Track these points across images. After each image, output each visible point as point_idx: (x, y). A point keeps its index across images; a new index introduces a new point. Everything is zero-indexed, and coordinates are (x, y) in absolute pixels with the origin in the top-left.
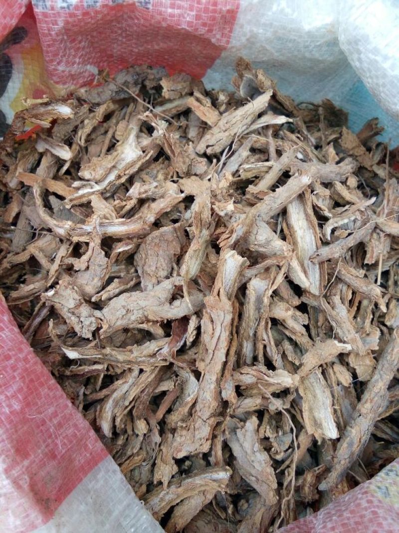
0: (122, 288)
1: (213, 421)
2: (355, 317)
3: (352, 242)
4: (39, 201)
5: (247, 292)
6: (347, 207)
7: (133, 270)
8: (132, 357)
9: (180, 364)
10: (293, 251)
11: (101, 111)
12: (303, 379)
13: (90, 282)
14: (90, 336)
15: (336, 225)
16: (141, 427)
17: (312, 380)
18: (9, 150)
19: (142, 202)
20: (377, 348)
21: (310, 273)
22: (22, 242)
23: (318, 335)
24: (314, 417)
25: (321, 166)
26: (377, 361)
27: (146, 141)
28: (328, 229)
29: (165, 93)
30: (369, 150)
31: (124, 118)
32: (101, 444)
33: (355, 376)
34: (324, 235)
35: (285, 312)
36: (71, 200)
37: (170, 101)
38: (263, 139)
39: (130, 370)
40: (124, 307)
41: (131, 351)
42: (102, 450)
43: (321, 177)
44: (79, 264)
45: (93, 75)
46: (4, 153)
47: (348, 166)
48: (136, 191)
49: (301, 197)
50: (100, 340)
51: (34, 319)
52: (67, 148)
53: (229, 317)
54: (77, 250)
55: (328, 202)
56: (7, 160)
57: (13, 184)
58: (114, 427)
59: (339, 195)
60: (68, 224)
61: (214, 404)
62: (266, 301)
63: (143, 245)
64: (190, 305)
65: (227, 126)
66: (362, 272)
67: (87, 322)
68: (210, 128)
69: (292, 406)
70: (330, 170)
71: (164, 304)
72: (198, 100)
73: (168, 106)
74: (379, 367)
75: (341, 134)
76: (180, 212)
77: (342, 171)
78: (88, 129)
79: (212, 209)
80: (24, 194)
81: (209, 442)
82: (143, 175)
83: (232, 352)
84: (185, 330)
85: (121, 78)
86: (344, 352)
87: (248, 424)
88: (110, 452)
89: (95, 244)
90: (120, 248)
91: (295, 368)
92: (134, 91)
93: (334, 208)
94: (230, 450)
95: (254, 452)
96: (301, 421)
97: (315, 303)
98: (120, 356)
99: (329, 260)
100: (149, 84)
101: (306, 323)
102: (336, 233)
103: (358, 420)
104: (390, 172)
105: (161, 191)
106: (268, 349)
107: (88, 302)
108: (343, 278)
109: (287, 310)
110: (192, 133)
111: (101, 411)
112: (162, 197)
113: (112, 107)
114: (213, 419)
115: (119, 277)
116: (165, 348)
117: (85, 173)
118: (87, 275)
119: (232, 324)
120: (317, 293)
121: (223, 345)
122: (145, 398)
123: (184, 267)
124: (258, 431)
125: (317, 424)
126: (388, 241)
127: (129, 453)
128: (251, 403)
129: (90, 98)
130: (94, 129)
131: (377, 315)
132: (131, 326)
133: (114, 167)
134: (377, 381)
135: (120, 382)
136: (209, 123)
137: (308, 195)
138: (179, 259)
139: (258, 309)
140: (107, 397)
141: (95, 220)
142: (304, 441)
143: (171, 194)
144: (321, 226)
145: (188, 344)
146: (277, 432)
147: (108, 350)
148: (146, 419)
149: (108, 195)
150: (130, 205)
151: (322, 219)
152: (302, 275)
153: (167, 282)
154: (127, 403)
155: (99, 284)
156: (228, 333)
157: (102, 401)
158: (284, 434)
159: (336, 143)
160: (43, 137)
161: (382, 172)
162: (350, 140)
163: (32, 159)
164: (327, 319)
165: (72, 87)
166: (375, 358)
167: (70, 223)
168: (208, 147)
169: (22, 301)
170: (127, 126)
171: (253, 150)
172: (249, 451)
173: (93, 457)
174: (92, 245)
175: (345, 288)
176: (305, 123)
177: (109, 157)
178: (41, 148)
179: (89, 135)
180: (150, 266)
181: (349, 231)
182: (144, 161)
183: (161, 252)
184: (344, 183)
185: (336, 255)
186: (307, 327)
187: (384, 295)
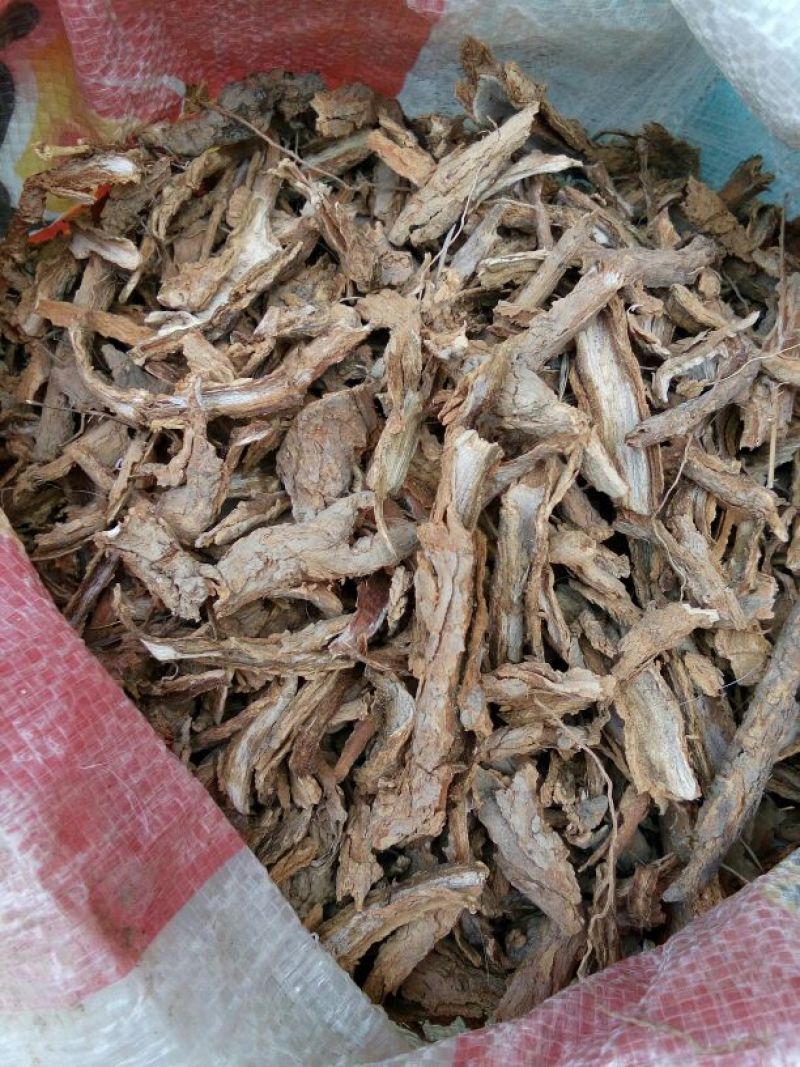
0: (254, 519)
1: (446, 773)
2: (725, 559)
3: (711, 403)
4: (81, 355)
5: (503, 512)
6: (700, 336)
7: (274, 485)
8: (280, 654)
9: (377, 665)
10: (591, 425)
11: (195, 169)
12: (623, 685)
13: (190, 509)
14: (195, 615)
15: (678, 371)
16: (307, 791)
17: (643, 687)
18: (18, 257)
19: (285, 345)
20: (771, 616)
21: (629, 470)
22: (56, 441)
23: (652, 598)
24: (648, 759)
25: (643, 254)
26: (773, 643)
27: (289, 226)
28: (663, 380)
29: (323, 125)
30: (744, 221)
31: (243, 183)
32: (229, 826)
33: (729, 676)
34: (655, 394)
35: (579, 550)
36: (144, 349)
37: (333, 141)
38: (524, 207)
39: (279, 681)
40: (259, 554)
41: (278, 643)
42: (231, 835)
43: (645, 277)
44: (167, 474)
45: (175, 97)
46: (8, 264)
47: (699, 253)
48: (270, 324)
49: (604, 316)
50: (217, 623)
51: (86, 589)
52: (131, 245)
53: (467, 563)
54: (163, 448)
55: (662, 327)
56: (14, 277)
57: (30, 326)
58: (253, 794)
59: (684, 312)
60: (141, 395)
61: (447, 739)
62: (542, 528)
63: (291, 433)
64: (389, 545)
65: (450, 183)
66: (736, 465)
67: (187, 588)
68: (417, 189)
69: (604, 741)
70: (663, 261)
71: (337, 545)
72: (389, 135)
73: (331, 153)
74: (777, 654)
75: (685, 193)
76: (364, 364)
77: (687, 262)
78: (170, 207)
79: (424, 349)
80: (53, 344)
81: (441, 815)
82: (286, 292)
83: (478, 635)
84: (384, 599)
85: (233, 98)
86: (705, 625)
87: (518, 779)
88: (249, 842)
89: (195, 432)
90: (246, 437)
91: (606, 664)
92: (259, 126)
93: (674, 340)
94: (485, 833)
95: (532, 835)
96: (624, 770)
97: (642, 533)
98: (258, 653)
99: (667, 443)
100: (289, 110)
101: (626, 574)
102: (679, 389)
103: (738, 761)
104: (787, 263)
105: (323, 320)
106: (551, 629)
107: (190, 549)
108: (696, 477)
109: (585, 545)
110: (381, 206)
111: (225, 763)
112: (325, 332)
113: (218, 161)
114: (445, 768)
115: (247, 499)
116: (345, 633)
117: (171, 296)
118: (184, 496)
119: (475, 579)
120: (645, 511)
121: (459, 620)
122: (311, 734)
123: (374, 470)
124: (538, 792)
125: (655, 772)
126: (788, 399)
127: (286, 844)
128: (522, 738)
129: (172, 144)
130: (184, 208)
131: (770, 551)
132: (276, 593)
133: (226, 279)
134: (773, 682)
135: (260, 703)
136: (414, 181)
137: (618, 312)
138: (365, 459)
139: (527, 547)
140: (237, 734)
141: (193, 383)
142: (632, 810)
143: (344, 326)
144: (647, 376)
145: (392, 625)
146: (578, 795)
147: (233, 642)
148: (314, 776)
149: (218, 335)
150: (261, 351)
151: (651, 362)
152: (611, 472)
153: (343, 502)
154: (275, 745)
155: (209, 512)
156: (466, 596)
157: (226, 743)
158: (592, 796)
159: (675, 210)
160: (84, 227)
161: (770, 264)
162: (703, 202)
163: (64, 275)
164: (667, 565)
165: (135, 124)
166: (767, 637)
167: (143, 393)
168: (413, 228)
169: (61, 554)
170: (250, 196)
171: (505, 231)
172: (522, 833)
173: (214, 850)
174: (189, 434)
175: (701, 499)
176: (611, 174)
177: (216, 260)
178: (80, 250)
179: (174, 219)
180: (307, 474)
181: (705, 382)
182: (284, 262)
183: (327, 445)
184: (693, 286)
185: (681, 430)
186: (628, 583)
187: (781, 510)
